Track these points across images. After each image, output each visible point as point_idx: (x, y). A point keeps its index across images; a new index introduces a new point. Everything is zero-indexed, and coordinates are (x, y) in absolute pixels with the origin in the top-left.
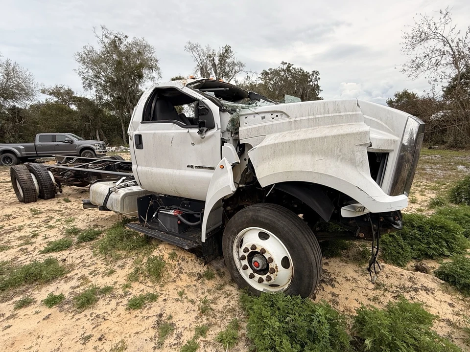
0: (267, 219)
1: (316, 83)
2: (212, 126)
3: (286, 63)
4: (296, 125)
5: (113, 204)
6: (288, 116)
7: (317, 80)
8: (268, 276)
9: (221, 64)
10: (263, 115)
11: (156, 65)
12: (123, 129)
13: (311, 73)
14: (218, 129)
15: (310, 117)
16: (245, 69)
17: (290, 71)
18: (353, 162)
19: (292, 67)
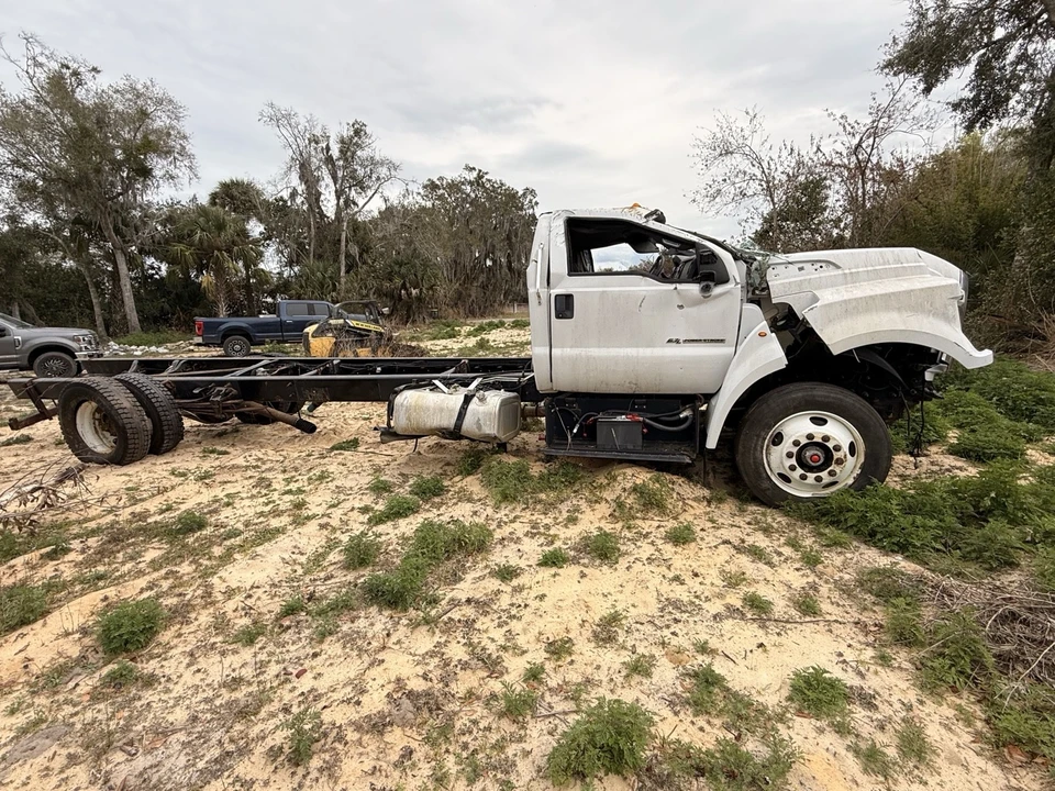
0: (828, 397)
2: (724, 280)
3: (474, 169)
4: (852, 278)
5: (482, 422)
6: (838, 267)
7: (532, 207)
9: (346, 160)
10: (800, 265)
11: (184, 148)
13: (521, 193)
14: (737, 284)
16: (399, 174)
17: (483, 186)
19: (486, 177)
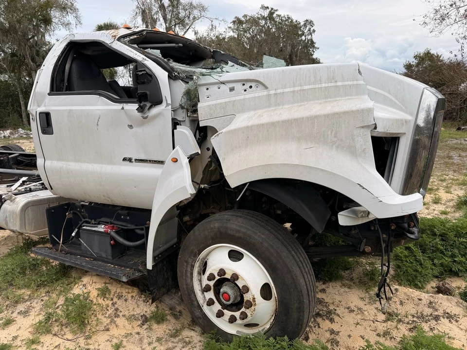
1: (309, 37)
2: (158, 101)
3: (268, 8)
4: (276, 101)
5: (8, 219)
6: (266, 88)
7: (311, 34)
8: (242, 312)
9: (173, 6)
10: (231, 85)
11: (73, 5)
12: (22, 103)
13: (302, 23)
14: (168, 105)
15: (297, 89)
16: (207, 14)
17: (273, 20)
18: (352, 151)
19: (277, 13)
